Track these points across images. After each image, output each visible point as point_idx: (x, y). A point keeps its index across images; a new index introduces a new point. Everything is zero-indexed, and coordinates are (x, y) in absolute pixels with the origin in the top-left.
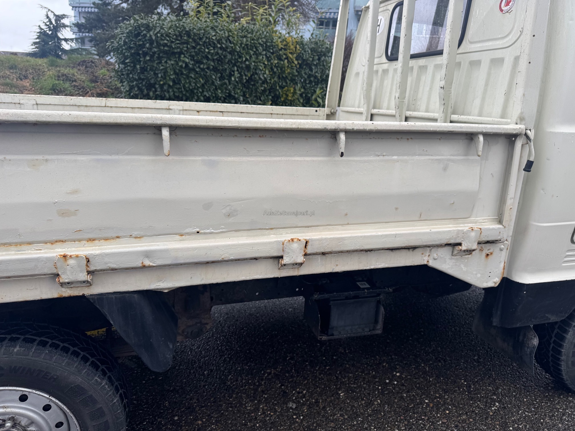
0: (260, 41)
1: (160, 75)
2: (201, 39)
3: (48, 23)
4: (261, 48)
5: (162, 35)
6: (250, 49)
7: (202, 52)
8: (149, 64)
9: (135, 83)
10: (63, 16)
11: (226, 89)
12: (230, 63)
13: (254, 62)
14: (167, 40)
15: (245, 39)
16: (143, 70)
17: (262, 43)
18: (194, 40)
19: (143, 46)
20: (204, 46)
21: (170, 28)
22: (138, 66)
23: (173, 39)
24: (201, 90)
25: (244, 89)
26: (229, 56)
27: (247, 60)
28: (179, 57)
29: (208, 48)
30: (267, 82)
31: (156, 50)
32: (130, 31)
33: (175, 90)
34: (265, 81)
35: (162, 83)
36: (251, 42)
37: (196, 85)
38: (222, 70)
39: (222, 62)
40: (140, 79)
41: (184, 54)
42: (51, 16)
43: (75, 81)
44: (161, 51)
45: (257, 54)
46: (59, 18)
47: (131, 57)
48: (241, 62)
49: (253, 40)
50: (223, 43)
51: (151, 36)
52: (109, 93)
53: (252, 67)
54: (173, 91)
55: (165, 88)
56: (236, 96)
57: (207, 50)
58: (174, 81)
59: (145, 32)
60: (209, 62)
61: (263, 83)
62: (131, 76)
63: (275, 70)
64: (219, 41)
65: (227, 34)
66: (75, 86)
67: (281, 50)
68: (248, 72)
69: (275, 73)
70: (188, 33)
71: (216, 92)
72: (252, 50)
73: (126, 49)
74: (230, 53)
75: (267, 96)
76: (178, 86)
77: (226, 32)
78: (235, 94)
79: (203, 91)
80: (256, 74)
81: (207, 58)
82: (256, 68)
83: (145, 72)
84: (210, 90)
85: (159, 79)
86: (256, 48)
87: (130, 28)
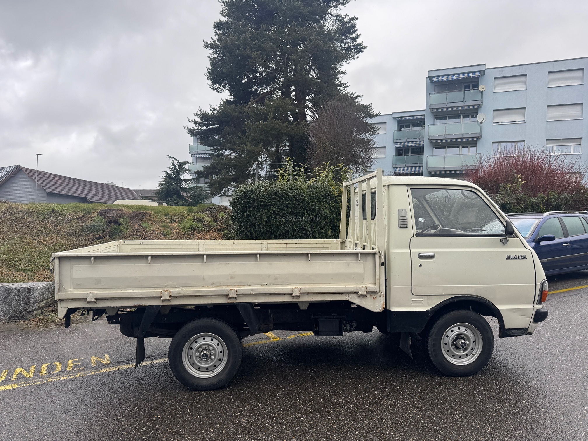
0: (322, 193)
1: (258, 219)
2: (283, 196)
3: (173, 169)
4: (322, 197)
5: (260, 196)
6: (315, 199)
7: (284, 203)
8: (252, 212)
9: (243, 224)
10: (185, 163)
11: (299, 224)
12: (302, 208)
13: (318, 206)
14: (263, 199)
15: (311, 193)
16: (248, 216)
17: (323, 194)
18: (279, 197)
19: (249, 202)
20: (285, 200)
21: (265, 191)
22: (245, 214)
23: (266, 197)
24: (283, 226)
25: (312, 224)
26: (301, 205)
27: (313, 205)
28: (270, 207)
29: (287, 201)
30: (328, 218)
31: (256, 204)
32: (242, 194)
33: (267, 227)
34: (326, 217)
35: (259, 223)
36: (315, 195)
37: (280, 223)
38: (297, 213)
39: (296, 209)
40: (246, 221)
41: (273, 206)
42: (176, 163)
43: (204, 222)
44: (259, 205)
45: (320, 201)
46: (181, 164)
47: (242, 209)
48: (309, 207)
49: (317, 193)
50: (297, 197)
51: (253, 196)
52: (225, 229)
53: (316, 210)
54: (266, 228)
55: (261, 226)
56: (306, 228)
57: (287, 202)
58: (266, 222)
59: (250, 195)
60: (288, 209)
61: (325, 218)
62: (241, 220)
63: (333, 210)
64: (295, 196)
65: (299, 192)
66: (204, 225)
67: (336, 197)
68: (314, 213)
69: (333, 212)
70: (276, 193)
71: (293, 227)
72: (316, 199)
73: (238, 205)
74: (302, 202)
75: (328, 226)
76: (269, 225)
77: (299, 190)
78: (306, 227)
79: (284, 227)
80: (320, 213)
81: (288, 207)
82: (320, 210)
83: (250, 217)
84: (288, 226)
85: (257, 221)
86: (319, 198)
87: (242, 193)
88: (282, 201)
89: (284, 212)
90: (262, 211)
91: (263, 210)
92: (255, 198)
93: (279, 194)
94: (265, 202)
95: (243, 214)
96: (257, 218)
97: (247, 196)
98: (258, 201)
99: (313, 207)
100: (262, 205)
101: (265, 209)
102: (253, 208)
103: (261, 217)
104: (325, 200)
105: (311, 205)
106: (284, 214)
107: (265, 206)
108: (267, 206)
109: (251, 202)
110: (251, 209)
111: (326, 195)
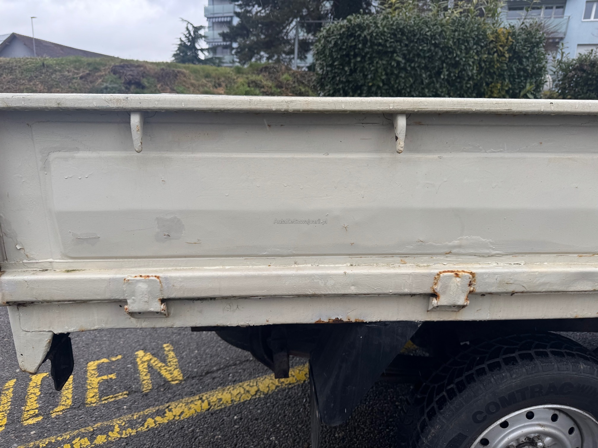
0: (472, 34)
1: (369, 77)
2: (415, 36)
3: (188, 35)
4: (472, 42)
5: (377, 34)
6: (462, 44)
7: (415, 49)
8: (360, 65)
10: (201, 28)
12: (440, 60)
13: (464, 57)
14: (382, 39)
15: (457, 33)
17: (474, 36)
18: (408, 38)
19: (355, 47)
20: (418, 43)
23: (387, 37)
26: (440, 53)
27: (457, 55)
28: (392, 56)
29: (421, 46)
30: (474, 78)
31: (368, 50)
32: (344, 33)
35: (370, 84)
36: (463, 36)
38: (432, 68)
39: (433, 60)
41: (397, 53)
42: (191, 28)
44: (374, 51)
45: (468, 49)
46: (197, 29)
47: (341, 59)
48: (451, 59)
49: (466, 33)
50: (437, 39)
51: (365, 36)
53: (462, 63)
57: (420, 48)
58: (384, 82)
59: (358, 33)
60: (421, 60)
63: (483, 65)
64: (433, 37)
67: (491, 42)
69: (482, 68)
70: (402, 31)
74: (442, 49)
77: (439, 27)
82: (466, 64)
83: (354, 74)
85: (368, 81)
86: (468, 42)
87: (344, 30)
88: (412, 45)
89: (413, 65)
90: (377, 63)
91: (380, 62)
92: (368, 37)
93: (410, 32)
94: (384, 46)
95: (343, 69)
96: (367, 75)
97: (352, 35)
98: (373, 44)
99: (457, 59)
100: (378, 52)
101: (382, 60)
102: (363, 57)
103: (374, 74)
104: (475, 47)
105: (455, 55)
106: (413, 68)
107: (383, 54)
108: (386, 53)
109: (360, 46)
110: (359, 59)
111: (478, 38)
